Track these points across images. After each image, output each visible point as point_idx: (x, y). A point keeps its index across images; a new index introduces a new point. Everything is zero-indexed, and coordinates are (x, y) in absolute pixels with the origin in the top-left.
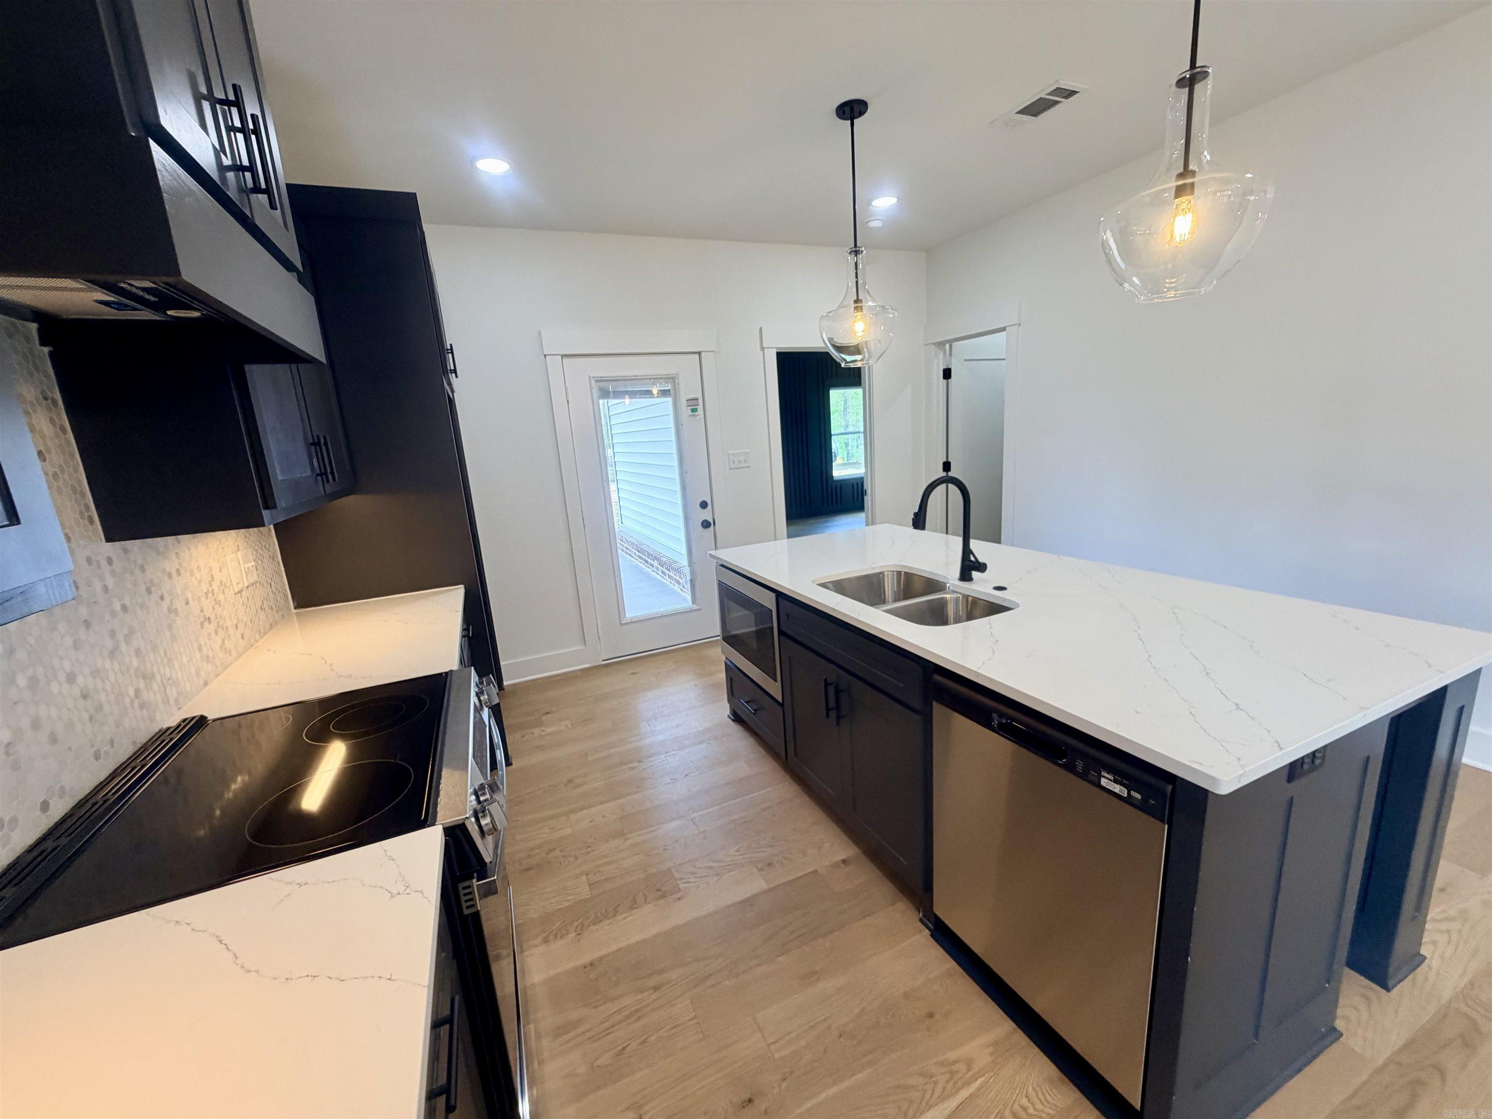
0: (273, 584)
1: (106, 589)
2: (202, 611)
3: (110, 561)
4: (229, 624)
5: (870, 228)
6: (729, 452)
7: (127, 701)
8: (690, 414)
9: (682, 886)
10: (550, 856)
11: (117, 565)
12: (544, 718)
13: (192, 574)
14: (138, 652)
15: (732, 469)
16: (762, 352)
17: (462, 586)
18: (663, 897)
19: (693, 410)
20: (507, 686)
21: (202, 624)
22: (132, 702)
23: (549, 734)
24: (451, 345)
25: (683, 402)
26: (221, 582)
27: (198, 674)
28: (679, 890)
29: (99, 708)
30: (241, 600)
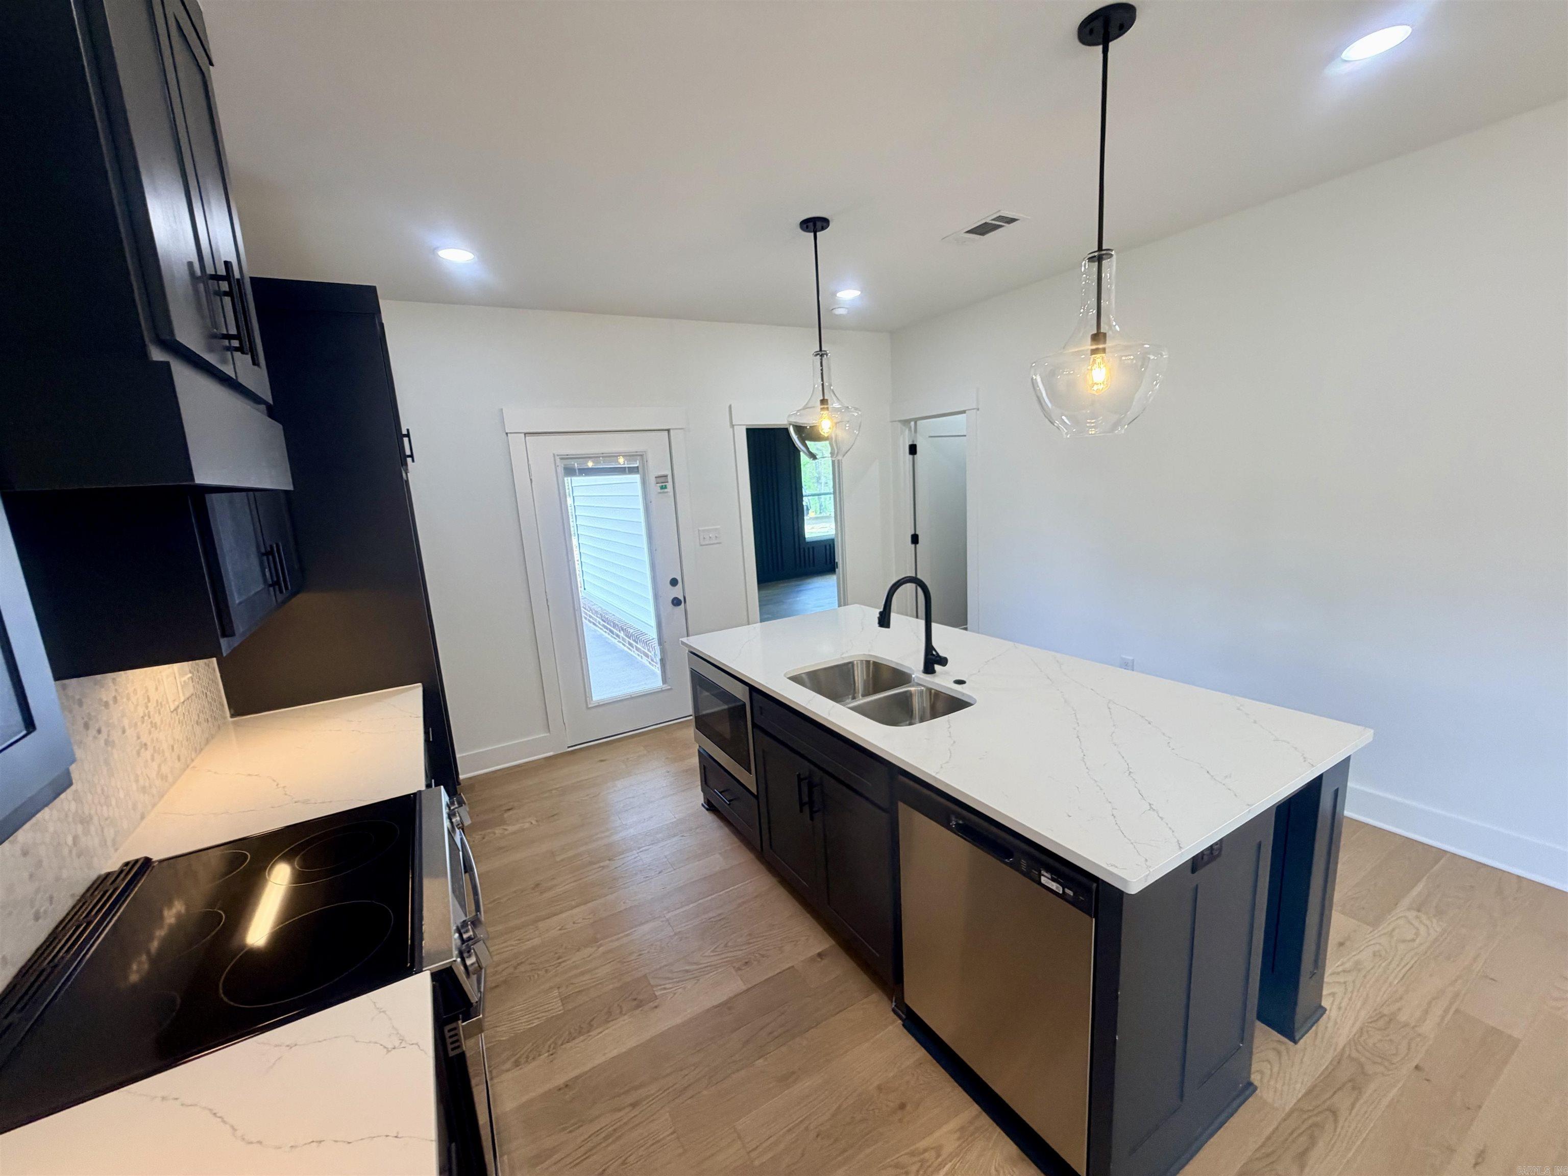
0: (208, 693)
2: (138, 738)
4: (165, 746)
5: (837, 315)
6: (700, 529)
7: (66, 851)
8: (660, 491)
9: (657, 993)
10: (517, 971)
12: (506, 815)
13: (128, 699)
15: (701, 545)
16: (731, 429)
17: (420, 684)
18: (638, 1007)
19: (662, 488)
20: (464, 780)
21: (138, 753)
22: (70, 851)
23: (514, 833)
24: (408, 430)
25: (652, 480)
26: (157, 701)
27: (135, 807)
28: (656, 997)
29: (39, 864)
30: (177, 718)
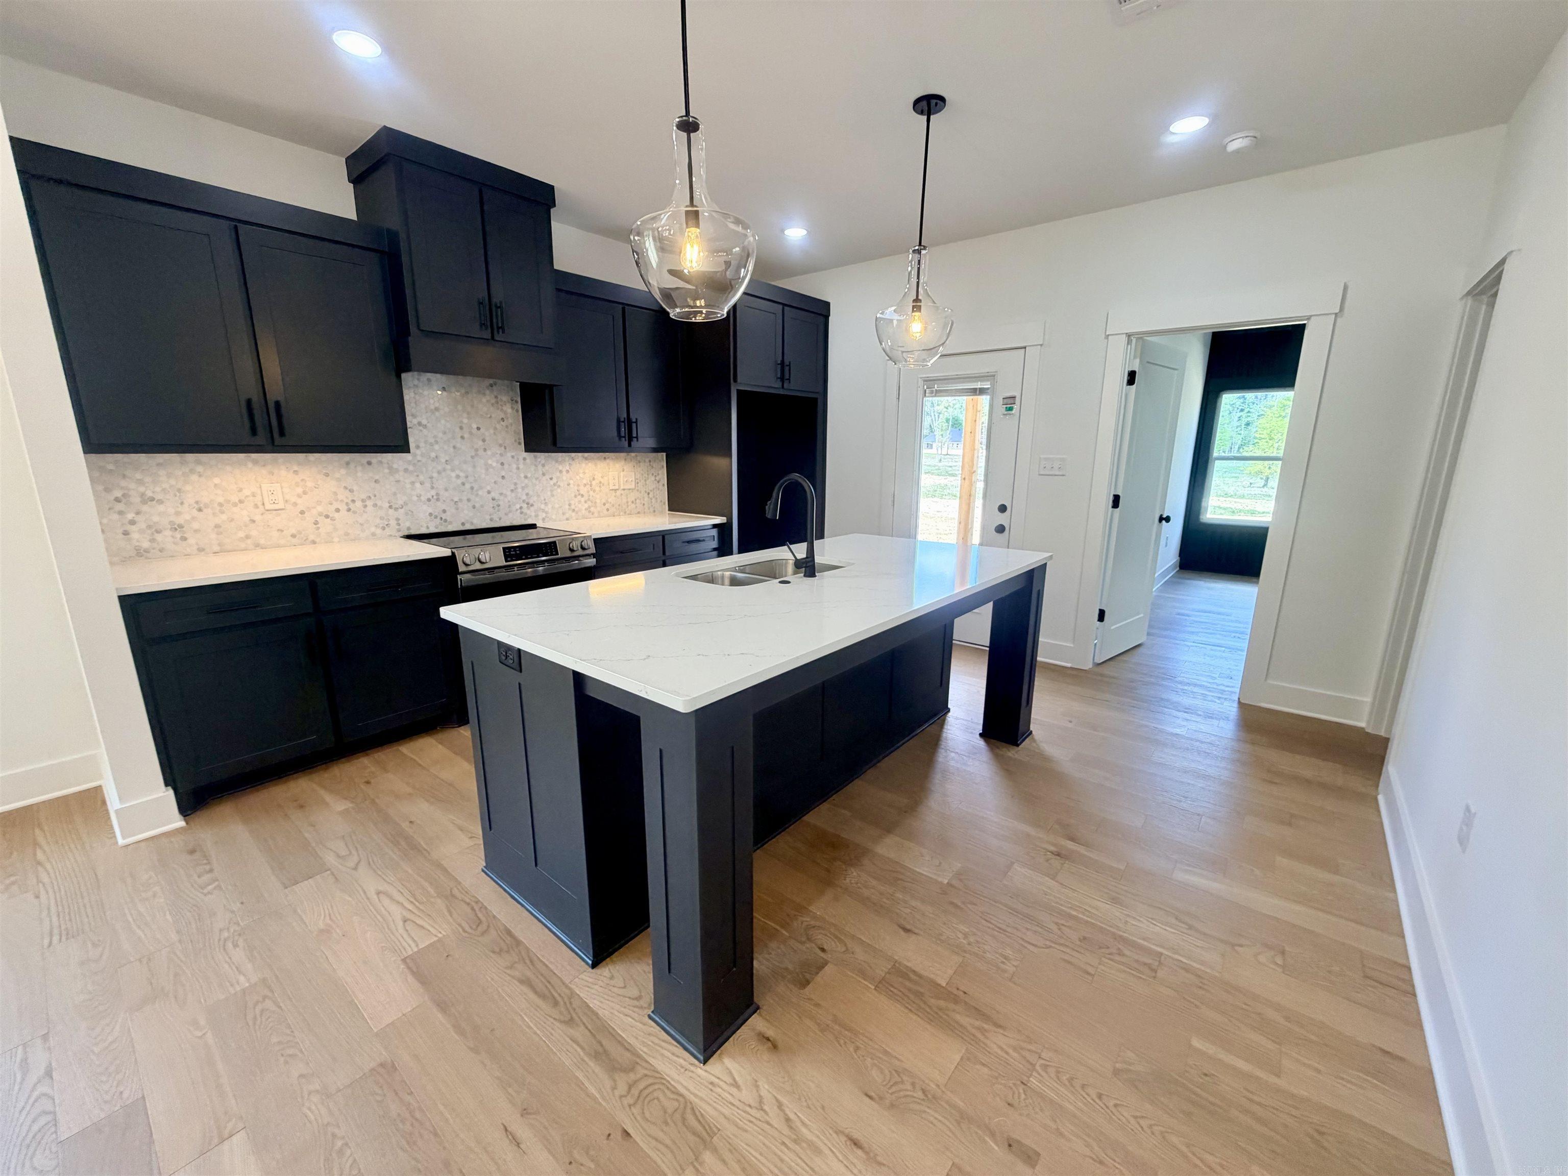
0: (652, 493)
1: (518, 468)
2: (578, 491)
3: (524, 459)
4: (598, 501)
8: (1005, 412)
11: (528, 461)
14: (527, 494)
15: (1041, 475)
19: (1008, 409)
21: (575, 496)
25: (999, 401)
26: (601, 482)
30: (615, 494)
